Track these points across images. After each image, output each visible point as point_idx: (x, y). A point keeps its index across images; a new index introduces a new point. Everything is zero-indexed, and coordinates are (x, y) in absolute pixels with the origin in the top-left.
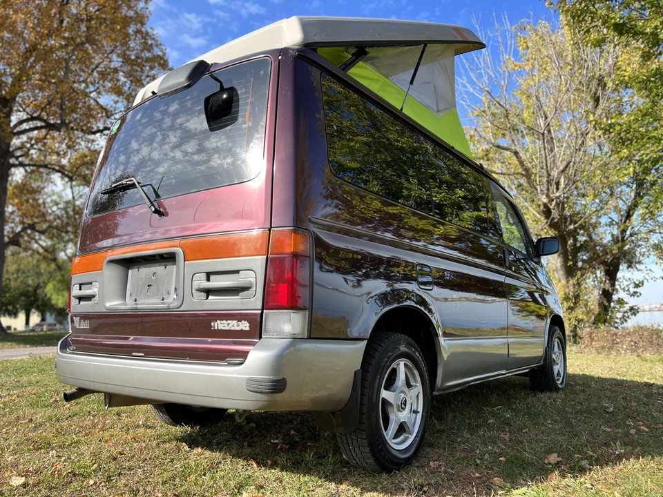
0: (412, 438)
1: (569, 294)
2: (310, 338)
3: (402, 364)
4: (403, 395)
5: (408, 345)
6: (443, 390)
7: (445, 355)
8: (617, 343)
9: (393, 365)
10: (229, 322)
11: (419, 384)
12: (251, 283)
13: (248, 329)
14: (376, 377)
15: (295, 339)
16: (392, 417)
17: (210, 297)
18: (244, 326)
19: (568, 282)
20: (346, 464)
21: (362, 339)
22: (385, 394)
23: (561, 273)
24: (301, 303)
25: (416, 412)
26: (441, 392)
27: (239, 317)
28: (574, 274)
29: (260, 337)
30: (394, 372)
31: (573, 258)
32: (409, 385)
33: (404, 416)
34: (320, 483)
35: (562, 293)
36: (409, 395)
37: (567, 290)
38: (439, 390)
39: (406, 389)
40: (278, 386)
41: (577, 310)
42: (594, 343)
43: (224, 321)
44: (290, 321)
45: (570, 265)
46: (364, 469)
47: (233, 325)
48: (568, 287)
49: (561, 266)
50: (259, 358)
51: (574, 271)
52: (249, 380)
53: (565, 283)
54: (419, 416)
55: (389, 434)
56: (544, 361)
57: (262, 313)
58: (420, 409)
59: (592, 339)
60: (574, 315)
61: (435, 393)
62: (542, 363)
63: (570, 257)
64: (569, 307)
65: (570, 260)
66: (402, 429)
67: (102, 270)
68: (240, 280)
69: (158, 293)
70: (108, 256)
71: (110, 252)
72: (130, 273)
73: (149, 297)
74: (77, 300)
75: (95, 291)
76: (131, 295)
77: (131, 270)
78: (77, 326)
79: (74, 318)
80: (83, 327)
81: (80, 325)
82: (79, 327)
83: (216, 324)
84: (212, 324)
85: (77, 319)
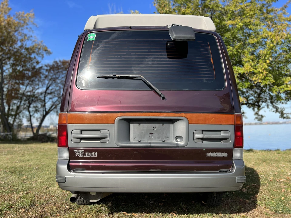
10: (217, 153)
13: (227, 156)
17: (204, 142)
29: (232, 160)
43: (214, 153)
47: (219, 155)
67: (114, 123)
68: (222, 135)
69: (159, 137)
70: (120, 116)
71: (121, 114)
72: (132, 126)
73: (151, 140)
74: (79, 140)
75: (106, 135)
76: (134, 138)
77: (132, 125)
78: (81, 156)
79: (75, 151)
80: (88, 156)
81: (84, 155)
82: (82, 156)
83: (209, 154)
84: (207, 154)
85: (81, 151)
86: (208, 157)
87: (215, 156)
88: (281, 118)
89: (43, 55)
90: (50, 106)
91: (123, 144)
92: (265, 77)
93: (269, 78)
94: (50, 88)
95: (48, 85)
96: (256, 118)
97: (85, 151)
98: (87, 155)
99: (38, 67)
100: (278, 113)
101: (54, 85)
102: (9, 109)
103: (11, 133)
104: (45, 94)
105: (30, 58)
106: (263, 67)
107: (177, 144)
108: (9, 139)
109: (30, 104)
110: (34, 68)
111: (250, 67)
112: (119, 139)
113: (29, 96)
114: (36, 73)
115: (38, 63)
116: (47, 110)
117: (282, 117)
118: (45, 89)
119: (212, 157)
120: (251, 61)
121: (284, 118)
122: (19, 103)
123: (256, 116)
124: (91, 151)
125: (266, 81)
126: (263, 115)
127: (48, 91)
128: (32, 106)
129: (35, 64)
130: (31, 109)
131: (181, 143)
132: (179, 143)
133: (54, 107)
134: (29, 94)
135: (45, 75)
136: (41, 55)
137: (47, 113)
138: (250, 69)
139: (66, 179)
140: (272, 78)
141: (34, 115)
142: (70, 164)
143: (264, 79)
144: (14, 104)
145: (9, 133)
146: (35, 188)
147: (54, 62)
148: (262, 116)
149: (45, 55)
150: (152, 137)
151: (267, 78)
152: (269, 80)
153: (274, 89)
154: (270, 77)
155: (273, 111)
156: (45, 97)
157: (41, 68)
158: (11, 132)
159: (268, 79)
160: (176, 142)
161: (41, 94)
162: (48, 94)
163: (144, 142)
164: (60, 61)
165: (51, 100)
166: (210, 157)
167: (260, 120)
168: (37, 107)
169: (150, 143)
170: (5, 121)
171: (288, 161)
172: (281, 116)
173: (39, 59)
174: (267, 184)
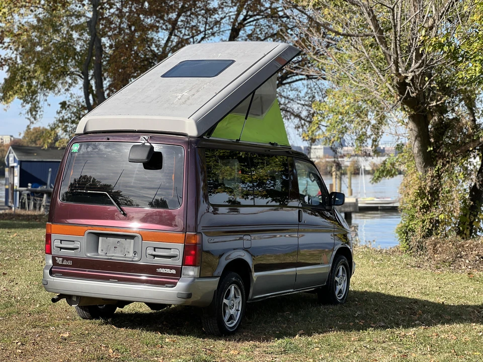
0: (235, 322)
1: (425, 189)
2: (200, 277)
3: (233, 287)
4: (232, 302)
5: (236, 277)
6: (253, 300)
7: (255, 279)
8: (461, 257)
9: (229, 288)
10: (166, 269)
11: (240, 297)
12: (177, 255)
14: (222, 293)
15: (195, 278)
16: (227, 311)
17: (155, 258)
18: (174, 272)
19: (426, 172)
20: (204, 333)
21: (218, 277)
22: (225, 301)
23: (418, 160)
24: (197, 264)
25: (238, 310)
26: (252, 301)
27: (171, 268)
28: (435, 163)
29: (181, 277)
30: (229, 291)
31: (435, 142)
32: (235, 297)
33: (232, 311)
34: (195, 338)
35: (417, 187)
36: (235, 302)
37: (423, 184)
38: (250, 300)
39: (234, 299)
40: (189, 296)
41: (433, 209)
42: (436, 256)
43: (163, 269)
44: (193, 271)
45: (431, 151)
46: (213, 334)
47: (168, 271)
48: (425, 180)
49: (419, 151)
50: (181, 285)
51: (434, 159)
52: (178, 293)
53: (421, 174)
54: (239, 312)
55: (226, 319)
56: (327, 283)
57: (182, 267)
58: (240, 309)
59: (435, 251)
60: (429, 216)
61: (248, 302)
62: (325, 284)
63: (432, 140)
64: (424, 205)
65: (430, 144)
66: (231, 318)
67: (84, 236)
68: (172, 252)
69: (121, 251)
70: (89, 230)
71: (89, 227)
72: (100, 239)
73: (115, 253)
74: (59, 249)
75: (78, 246)
76: (102, 250)
78: (60, 263)
79: (57, 258)
81: (62, 263)
83: (159, 270)
84: (157, 269)
85: (60, 259)
87: (165, 272)
97: (64, 259)
98: (65, 263)
119: (162, 272)
124: (68, 259)
139: (48, 282)
142: (52, 269)
163: (110, 254)
166: (160, 272)
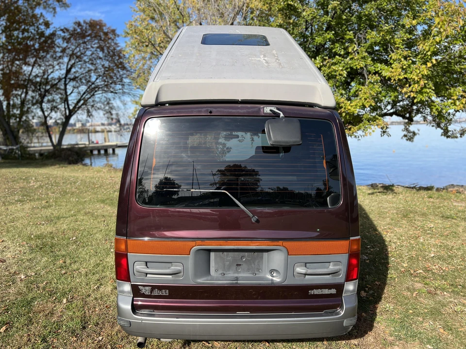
10: (323, 290)
13: (335, 293)
29: (342, 296)
43: (319, 290)
47: (326, 291)
57: (344, 284)
67: (189, 254)
68: (331, 267)
69: (248, 270)
70: (198, 246)
71: (199, 242)
72: (212, 254)
73: (239, 273)
74: (144, 274)
75: (180, 270)
76: (216, 271)
77: (214, 253)
78: (147, 293)
79: (140, 287)
80: (157, 294)
81: (151, 293)
82: (150, 294)
83: (312, 291)
84: (310, 291)
85: (147, 288)
86: (311, 295)
87: (321, 293)
88: (443, 136)
89: (54, 9)
90: (75, 102)
91: (202, 281)
92: (422, 88)
93: (428, 91)
94: (73, 70)
95: (69, 66)
96: (405, 136)
97: (153, 288)
98: (156, 292)
99: (48, 32)
100: (439, 129)
101: (79, 65)
102: (9, 104)
103: (18, 146)
104: (65, 81)
105: (34, 16)
106: (420, 73)
107: (272, 280)
108: (17, 155)
109: (42, 96)
110: (42, 34)
111: (400, 70)
112: (197, 274)
113: (41, 83)
114: (47, 43)
115: (47, 24)
116: (71, 108)
117: (445, 135)
118: (64, 72)
119: (316, 294)
120: (403, 59)
121: (448, 137)
122: (23, 96)
123: (405, 133)
124: (160, 288)
125: (422, 95)
126: (416, 131)
127: (71, 76)
128: (46, 99)
129: (42, 27)
130: (45, 105)
131: (277, 279)
132: (274, 279)
133: (82, 102)
134: (38, 79)
135: (61, 47)
136: (51, 10)
137: (72, 112)
138: (400, 75)
139: (130, 323)
140: (432, 90)
141: (51, 115)
142: (134, 303)
143: (421, 92)
144: (16, 96)
145: (15, 148)
146: (81, 288)
147: (75, 23)
148: (414, 134)
149: (58, 9)
150: (239, 269)
151: (425, 90)
152: (428, 93)
153: (435, 106)
154: (430, 88)
155: (433, 126)
156: (66, 85)
157: (53, 34)
158: (17, 144)
159: (425, 93)
160: (271, 278)
161: (60, 79)
162: (71, 79)
163: (230, 275)
164: (85, 22)
165: (76, 90)
166: (314, 294)
167: (410, 139)
168: (53, 101)
169: (237, 279)
170: (5, 125)
171: (441, 215)
172: (443, 134)
173: (49, 17)
174: (396, 279)
